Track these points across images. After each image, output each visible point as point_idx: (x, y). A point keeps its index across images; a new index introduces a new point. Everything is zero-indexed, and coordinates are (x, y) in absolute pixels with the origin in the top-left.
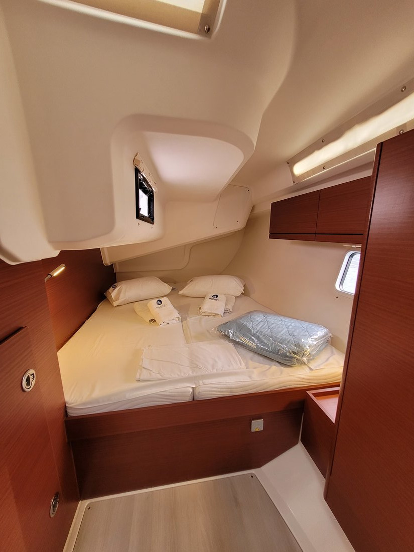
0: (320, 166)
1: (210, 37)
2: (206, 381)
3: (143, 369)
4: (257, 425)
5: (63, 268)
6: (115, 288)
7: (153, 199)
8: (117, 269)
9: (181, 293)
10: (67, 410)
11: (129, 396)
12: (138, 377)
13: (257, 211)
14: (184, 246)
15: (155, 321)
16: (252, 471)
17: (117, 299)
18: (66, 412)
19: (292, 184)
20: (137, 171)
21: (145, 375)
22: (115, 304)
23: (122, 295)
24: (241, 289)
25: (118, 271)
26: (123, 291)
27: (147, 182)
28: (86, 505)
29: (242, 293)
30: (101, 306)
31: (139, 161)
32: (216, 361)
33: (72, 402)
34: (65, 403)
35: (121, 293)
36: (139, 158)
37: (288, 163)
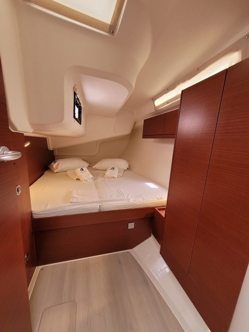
0: (166, 102)
1: (113, 35)
2: (106, 203)
3: (74, 198)
4: (131, 226)
5: (29, 144)
6: (55, 162)
7: (81, 111)
8: (56, 153)
9: (94, 167)
10: (33, 215)
11: (66, 208)
12: (71, 200)
13: (137, 125)
14: (97, 142)
15: (79, 179)
16: (128, 250)
17: (57, 168)
18: (32, 216)
19: (154, 111)
20: (75, 94)
21: (75, 200)
22: (55, 171)
23: (59, 166)
24: (127, 166)
25: (56, 155)
26: (60, 164)
27: (79, 101)
28: (40, 268)
29: (128, 169)
30: (46, 173)
31: (77, 89)
32: (112, 196)
33: (36, 211)
34: (31, 211)
35: (59, 165)
36: (76, 87)
37: (152, 99)
